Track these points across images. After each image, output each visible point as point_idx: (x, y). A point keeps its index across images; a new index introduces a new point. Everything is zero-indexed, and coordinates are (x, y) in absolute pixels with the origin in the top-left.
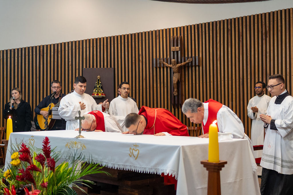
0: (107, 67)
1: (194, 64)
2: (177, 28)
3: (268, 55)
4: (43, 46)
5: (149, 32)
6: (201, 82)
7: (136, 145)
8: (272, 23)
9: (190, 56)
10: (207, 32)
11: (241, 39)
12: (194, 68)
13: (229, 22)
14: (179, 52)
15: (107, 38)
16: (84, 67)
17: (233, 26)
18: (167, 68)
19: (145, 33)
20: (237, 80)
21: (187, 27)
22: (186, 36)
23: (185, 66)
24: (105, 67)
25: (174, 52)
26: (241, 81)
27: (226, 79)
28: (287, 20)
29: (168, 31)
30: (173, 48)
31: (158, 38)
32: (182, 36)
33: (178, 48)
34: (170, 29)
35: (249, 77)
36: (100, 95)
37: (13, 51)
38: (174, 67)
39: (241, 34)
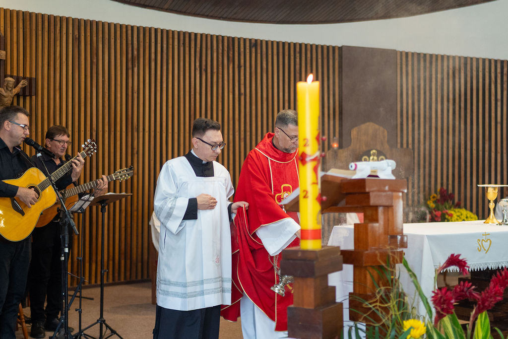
3: (136, 95)
11: (95, 61)
13: (77, 23)
17: (82, 32)
20: (89, 133)
26: (94, 134)
28: (164, 46)
39: (95, 51)
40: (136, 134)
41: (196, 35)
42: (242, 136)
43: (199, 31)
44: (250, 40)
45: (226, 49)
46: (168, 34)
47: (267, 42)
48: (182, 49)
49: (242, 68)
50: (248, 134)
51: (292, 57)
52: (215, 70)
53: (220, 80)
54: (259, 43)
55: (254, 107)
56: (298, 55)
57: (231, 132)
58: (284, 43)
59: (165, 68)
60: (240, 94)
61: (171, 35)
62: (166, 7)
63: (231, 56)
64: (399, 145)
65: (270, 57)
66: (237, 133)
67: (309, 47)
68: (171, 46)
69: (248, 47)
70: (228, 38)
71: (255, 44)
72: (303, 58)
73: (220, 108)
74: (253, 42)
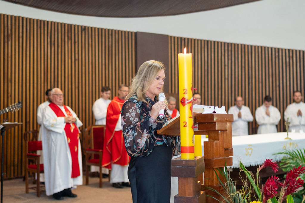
40: (10, 84)
41: (48, 22)
42: (77, 86)
44: (82, 26)
45: (66, 31)
46: (30, 21)
47: (92, 28)
48: (39, 30)
49: (77, 43)
50: (80, 84)
51: (107, 38)
52: (60, 44)
53: (63, 51)
54: (87, 28)
55: (84, 68)
56: (110, 36)
57: (70, 83)
58: (102, 29)
59: (28, 42)
60: (75, 60)
61: (32, 22)
62: (29, 4)
63: (70, 35)
64: (170, 92)
65: (93, 37)
66: (74, 84)
67: (117, 32)
68: (32, 29)
69: (80, 31)
70: (68, 25)
71: (84, 29)
72: (114, 39)
74: (83, 27)
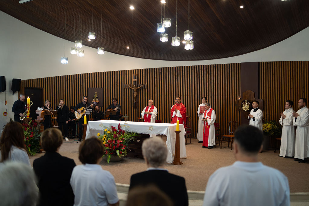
0: (100, 87)
1: (144, 88)
2: (135, 70)
3: (178, 86)
4: (68, 76)
5: (121, 71)
6: (147, 96)
7: (151, 126)
8: (180, 71)
9: (141, 84)
10: (150, 73)
11: (166, 78)
12: (143, 90)
13: (161, 69)
14: (137, 82)
15: (100, 73)
16: (88, 87)
17: (162, 71)
18: (130, 89)
19: (120, 71)
20: (164, 96)
21: (141, 69)
22: (140, 74)
23: (139, 89)
24: (99, 87)
25: (134, 82)
26: (166, 97)
27: (159, 96)
28: (187, 71)
29: (131, 71)
30: (133, 80)
31: (126, 74)
32: (138, 74)
33: (136, 80)
34: (132, 70)
35: (169, 95)
36: (97, 101)
37: (52, 78)
38: (135, 89)
39: (166, 75)
42: (211, 96)
43: (197, 65)
44: (214, 65)
45: (206, 69)
46: (187, 67)
47: (219, 65)
48: (192, 71)
49: (211, 74)
50: (213, 95)
51: (227, 69)
52: (202, 76)
53: (204, 79)
54: (216, 65)
55: (215, 86)
56: (229, 68)
57: (207, 95)
59: (187, 77)
60: (210, 83)
63: (208, 71)
64: (261, 98)
66: (209, 95)
67: (232, 65)
68: (189, 71)
69: (213, 67)
70: (207, 65)
71: (215, 66)
72: (230, 69)
73: (204, 87)
74: (215, 65)
